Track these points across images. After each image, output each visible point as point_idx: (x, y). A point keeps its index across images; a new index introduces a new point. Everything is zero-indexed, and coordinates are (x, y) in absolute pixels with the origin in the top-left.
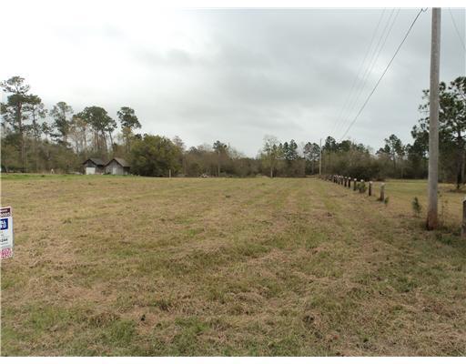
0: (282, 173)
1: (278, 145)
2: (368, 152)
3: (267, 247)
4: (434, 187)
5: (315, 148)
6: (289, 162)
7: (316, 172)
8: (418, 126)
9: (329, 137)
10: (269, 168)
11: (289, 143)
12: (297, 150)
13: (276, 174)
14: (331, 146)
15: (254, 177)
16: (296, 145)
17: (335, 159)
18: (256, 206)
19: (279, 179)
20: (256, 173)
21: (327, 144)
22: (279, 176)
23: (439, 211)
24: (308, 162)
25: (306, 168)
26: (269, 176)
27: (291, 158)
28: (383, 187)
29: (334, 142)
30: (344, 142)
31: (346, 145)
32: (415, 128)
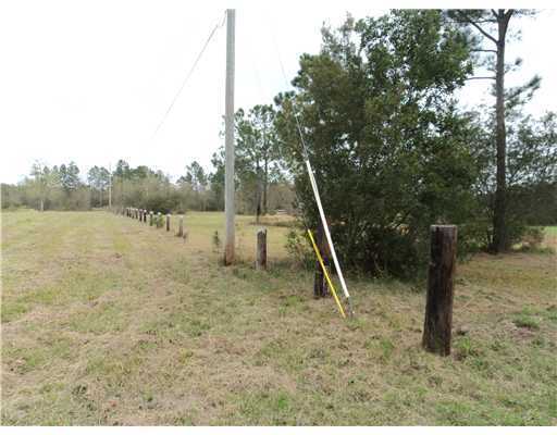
0: (57, 204)
1: (51, 168)
2: (167, 180)
3: (26, 306)
4: (231, 219)
5: (102, 174)
6: (67, 191)
7: (105, 203)
8: (218, 153)
9: (121, 161)
10: (38, 199)
11: (67, 166)
12: (79, 175)
13: (48, 206)
14: (124, 173)
15: (13, 211)
16: (77, 169)
17: (129, 188)
18: (15, 250)
19: (53, 212)
20: (17, 206)
21: (119, 170)
22: (53, 209)
23: (236, 246)
24: (94, 191)
25: (92, 199)
26: (39, 210)
27: (71, 185)
28: (181, 221)
29: (127, 167)
30: (139, 167)
31: (141, 171)
32: (215, 155)
